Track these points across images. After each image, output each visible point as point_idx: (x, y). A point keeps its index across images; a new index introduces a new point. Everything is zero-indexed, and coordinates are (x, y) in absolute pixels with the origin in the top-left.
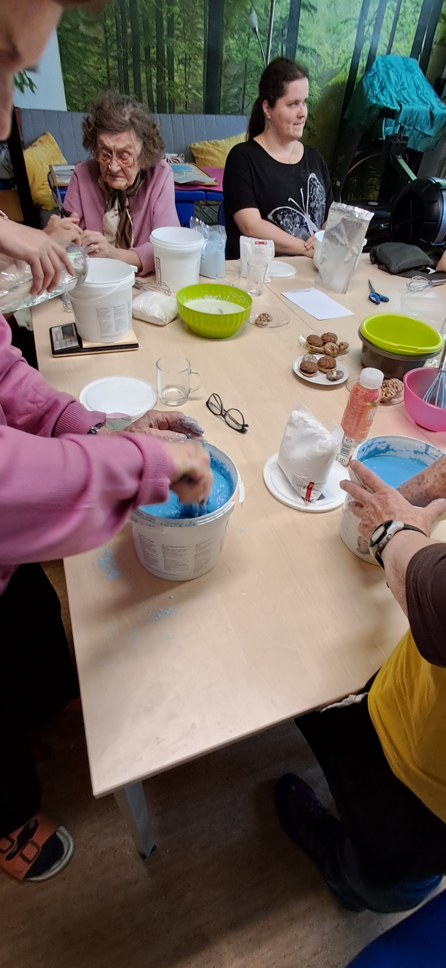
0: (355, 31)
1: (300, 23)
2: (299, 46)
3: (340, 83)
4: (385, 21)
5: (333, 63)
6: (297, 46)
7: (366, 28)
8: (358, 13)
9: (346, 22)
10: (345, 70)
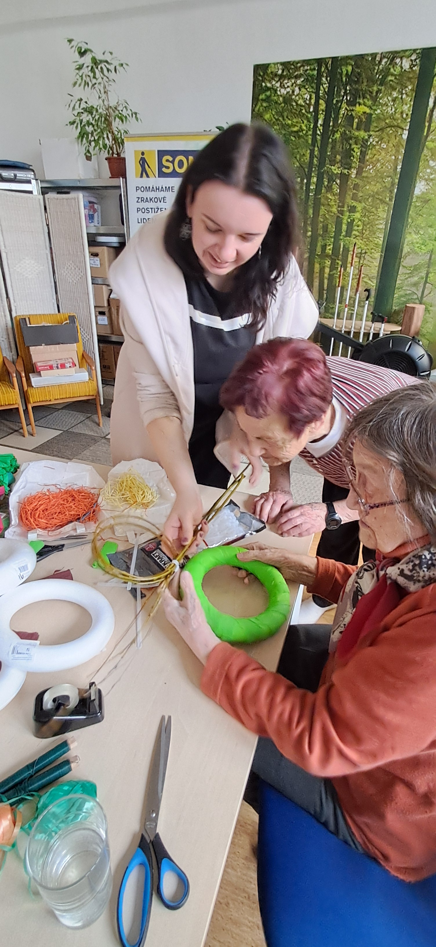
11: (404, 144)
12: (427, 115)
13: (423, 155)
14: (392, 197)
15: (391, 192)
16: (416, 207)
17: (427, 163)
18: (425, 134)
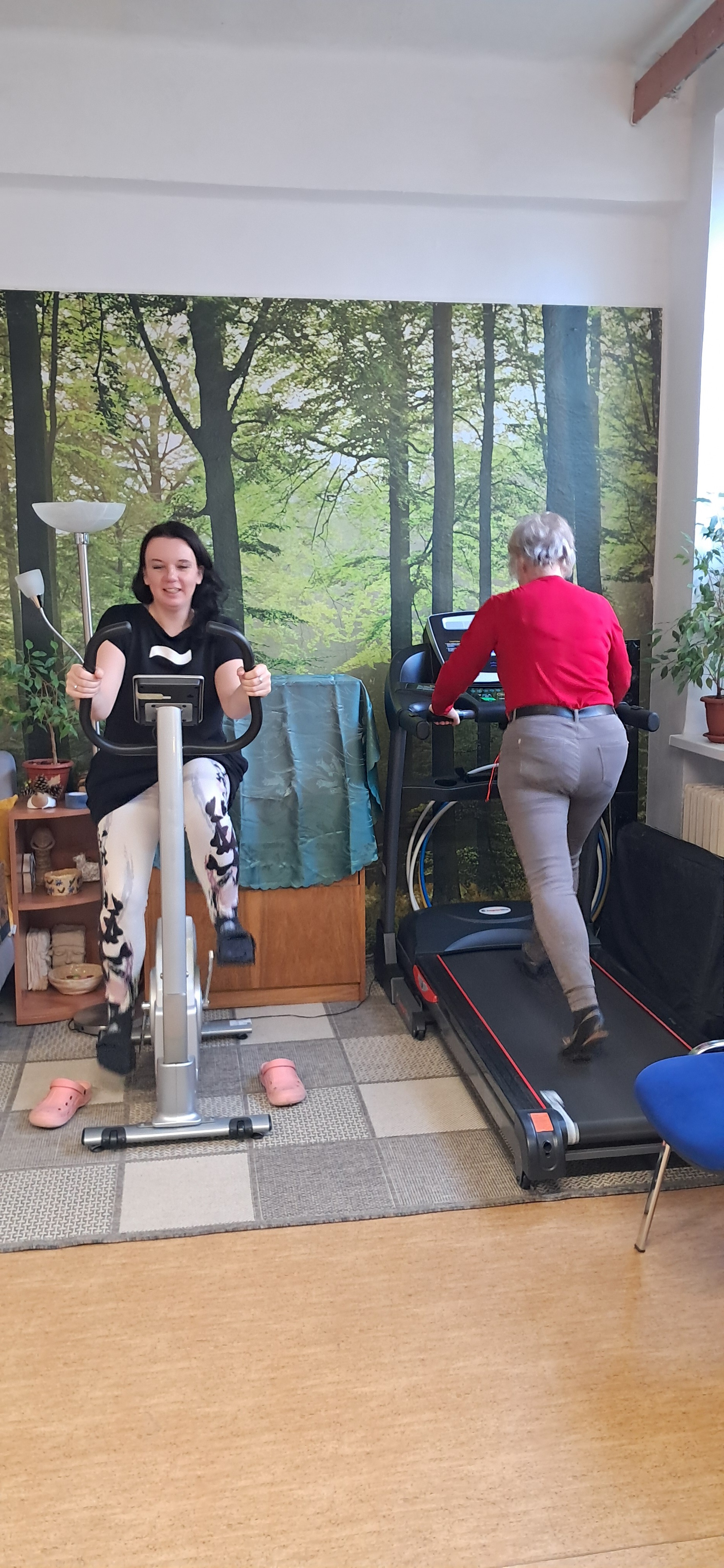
0: (387, 575)
1: (243, 572)
2: (248, 609)
3: (371, 665)
4: (456, 553)
5: (344, 633)
6: (245, 610)
7: (413, 570)
8: (382, 545)
9: (358, 562)
10: (380, 643)
11: (12, 444)
12: (45, 399)
13: (54, 465)
14: (12, 539)
15: (7, 529)
16: (67, 558)
17: (65, 479)
18: (49, 429)
